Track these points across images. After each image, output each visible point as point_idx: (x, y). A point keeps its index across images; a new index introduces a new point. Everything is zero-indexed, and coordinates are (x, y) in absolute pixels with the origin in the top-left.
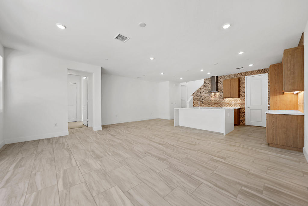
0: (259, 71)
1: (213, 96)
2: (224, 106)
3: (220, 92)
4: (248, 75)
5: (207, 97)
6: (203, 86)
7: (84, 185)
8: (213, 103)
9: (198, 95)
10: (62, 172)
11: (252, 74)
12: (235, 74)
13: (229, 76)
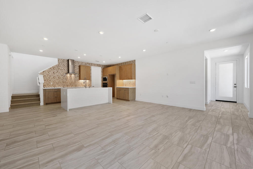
0: (98, 65)
1: (69, 77)
2: (78, 86)
3: (75, 75)
4: (93, 66)
5: (62, 77)
6: (58, 66)
7: (198, 132)
8: (68, 84)
9: (50, 75)
10: (204, 148)
11: (95, 66)
12: (86, 63)
13: (82, 63)
